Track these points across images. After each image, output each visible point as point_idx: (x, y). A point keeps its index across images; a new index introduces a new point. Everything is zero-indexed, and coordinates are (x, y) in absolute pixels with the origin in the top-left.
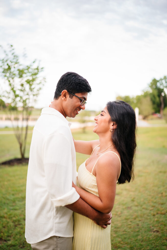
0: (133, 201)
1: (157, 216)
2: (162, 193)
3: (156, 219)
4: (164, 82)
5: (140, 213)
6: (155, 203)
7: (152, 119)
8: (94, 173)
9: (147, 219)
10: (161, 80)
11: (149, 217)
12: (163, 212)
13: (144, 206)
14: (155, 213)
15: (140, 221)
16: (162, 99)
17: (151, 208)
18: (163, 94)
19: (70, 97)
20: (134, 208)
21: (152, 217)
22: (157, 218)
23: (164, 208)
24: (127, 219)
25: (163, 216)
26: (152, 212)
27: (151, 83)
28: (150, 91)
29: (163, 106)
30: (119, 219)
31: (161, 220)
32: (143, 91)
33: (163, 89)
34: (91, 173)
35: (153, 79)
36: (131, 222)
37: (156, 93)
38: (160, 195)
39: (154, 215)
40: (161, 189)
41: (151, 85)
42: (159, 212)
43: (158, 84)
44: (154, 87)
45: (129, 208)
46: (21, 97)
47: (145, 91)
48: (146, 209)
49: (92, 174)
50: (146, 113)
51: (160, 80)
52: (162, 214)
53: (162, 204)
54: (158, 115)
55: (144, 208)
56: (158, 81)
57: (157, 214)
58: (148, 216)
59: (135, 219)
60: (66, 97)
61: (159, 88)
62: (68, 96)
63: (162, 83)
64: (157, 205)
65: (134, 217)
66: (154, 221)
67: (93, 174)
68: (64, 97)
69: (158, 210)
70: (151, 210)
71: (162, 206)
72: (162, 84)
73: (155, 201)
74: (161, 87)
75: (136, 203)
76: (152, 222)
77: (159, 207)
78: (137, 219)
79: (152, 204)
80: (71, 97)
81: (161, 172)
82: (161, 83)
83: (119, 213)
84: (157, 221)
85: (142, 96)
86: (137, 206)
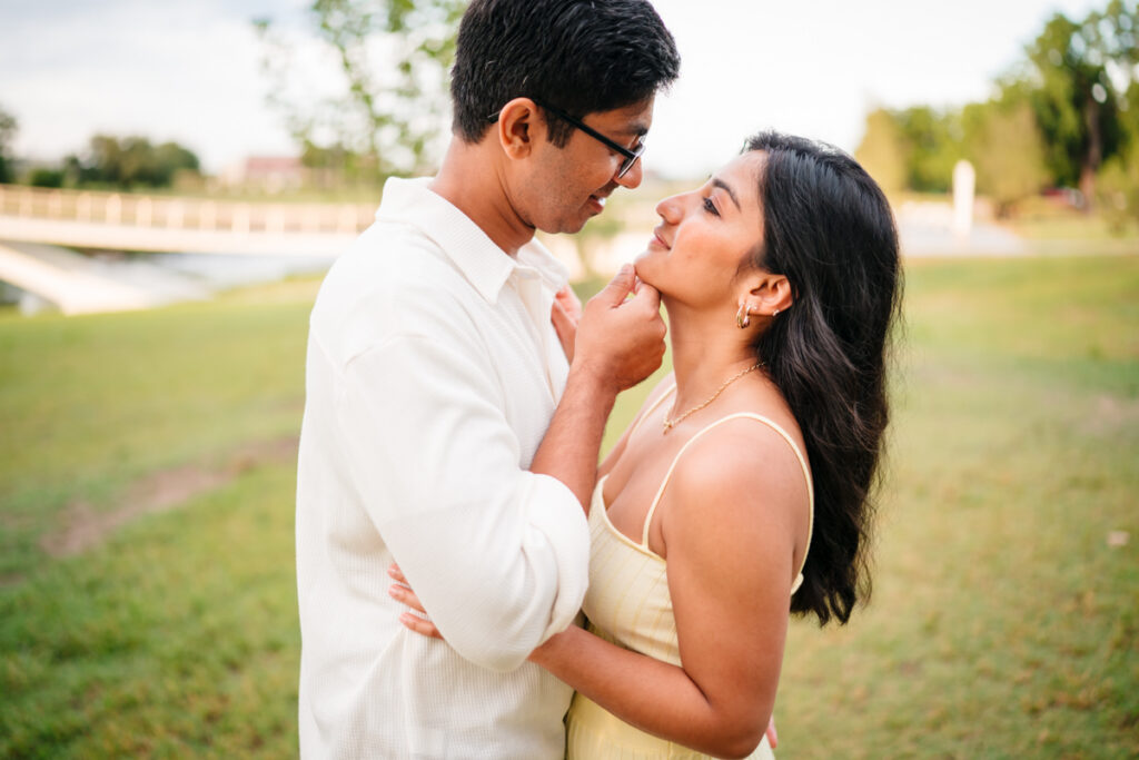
0: (930, 630)
1: (1048, 715)
2: (1079, 597)
3: (1044, 734)
4: (1107, 30)
5: (960, 695)
6: (1045, 644)
7: (1039, 219)
8: (659, 544)
9: (996, 729)
10: (1095, 18)
11: (1007, 722)
12: (1081, 696)
13: (987, 661)
14: (1041, 701)
15: (960, 737)
16: (1090, 117)
17: (1021, 674)
18: (1099, 94)
19: (550, 139)
20: (935, 669)
21: (1024, 720)
22: (1052, 725)
23: (1086, 676)
24: (895, 727)
25: (1083, 717)
26: (1025, 696)
27: (1041, 41)
28: (1036, 77)
29: (1095, 151)
30: (857, 723)
31: (1069, 737)
32: (999, 82)
33: (1102, 68)
34: (639, 540)
35: (1051, 18)
36: (916, 740)
37: (1062, 87)
38: (1069, 606)
39: (1034, 712)
40: (1077, 572)
41: (1038, 51)
42: (1063, 697)
43: (1078, 44)
44: (1055, 56)
45: (908, 668)
46: (404, 128)
47: (1011, 83)
48: (997, 677)
49: (644, 547)
50: (1007, 187)
51: (1086, 22)
52: (1076, 706)
53: (1080, 653)
54: (1070, 196)
55: (983, 673)
56: (1077, 28)
57: (1053, 704)
58: (1004, 712)
59: (936, 726)
60: (526, 140)
61: (1080, 61)
62: (539, 134)
63: (1099, 37)
64: (1051, 659)
65: (932, 715)
66: (1033, 744)
67: (652, 548)
68: (518, 141)
69: (1057, 684)
70: (1019, 684)
71: (1080, 663)
72: (1096, 42)
73: (1041, 634)
74: (1094, 58)
75: (942, 644)
76: (1021, 747)
77: (1063, 667)
78: (948, 730)
79: (1026, 651)
80: (559, 137)
81: (1075, 483)
82: (1093, 38)
83: (857, 692)
84: (1049, 743)
85: (992, 104)
86: (948, 658)
